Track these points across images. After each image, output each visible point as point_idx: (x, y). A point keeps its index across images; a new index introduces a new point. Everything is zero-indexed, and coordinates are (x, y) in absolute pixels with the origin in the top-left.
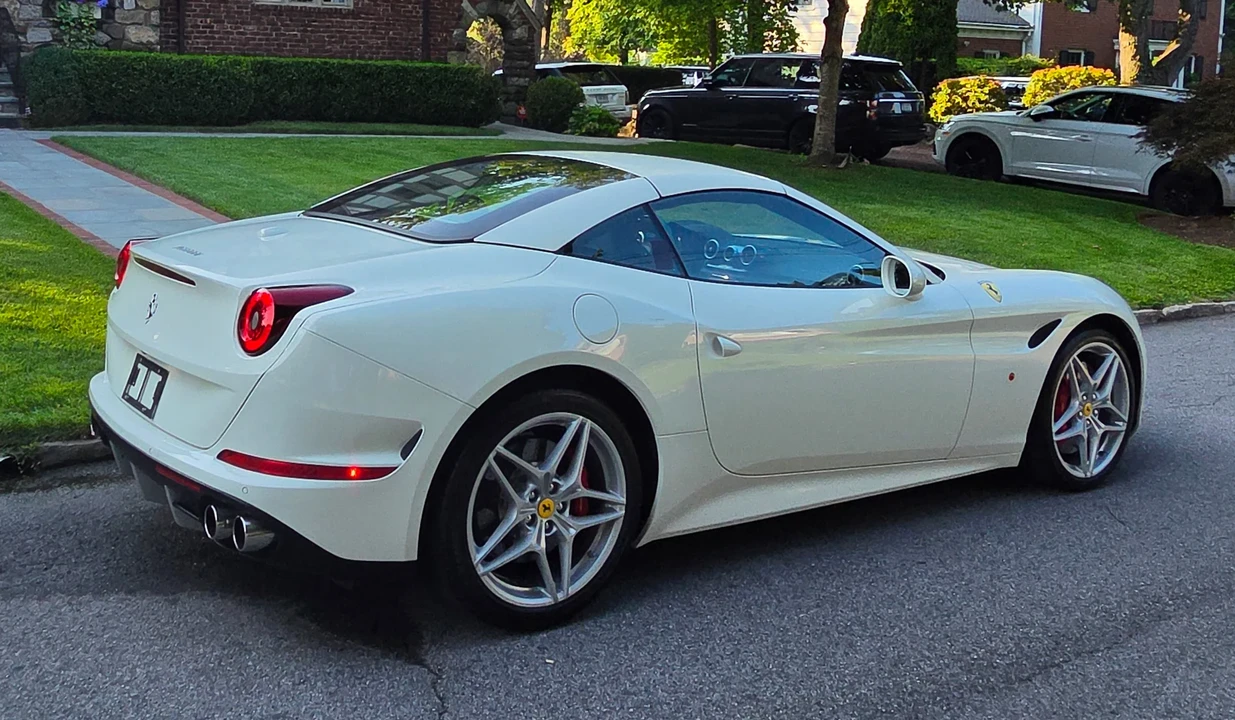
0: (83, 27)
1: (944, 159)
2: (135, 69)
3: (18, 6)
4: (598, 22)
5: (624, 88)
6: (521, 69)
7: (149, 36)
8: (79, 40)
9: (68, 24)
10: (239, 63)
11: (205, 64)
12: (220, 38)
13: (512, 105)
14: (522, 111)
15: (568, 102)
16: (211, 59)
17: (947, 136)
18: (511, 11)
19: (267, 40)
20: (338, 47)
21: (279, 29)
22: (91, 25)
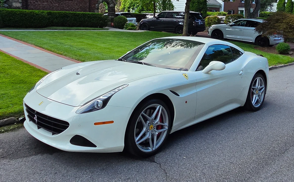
0: (1, 3)
1: (211, 35)
2: (16, 14)
5: (135, 18)
6: (112, 14)
7: (19, 5)
8: (0, 6)
10: (44, 12)
11: (35, 12)
12: (37, 6)
13: (110, 22)
14: (113, 24)
15: (124, 22)
17: (212, 30)
18: (110, 0)
19: (50, 6)
20: (68, 8)
21: (52, 4)
22: (3, 2)
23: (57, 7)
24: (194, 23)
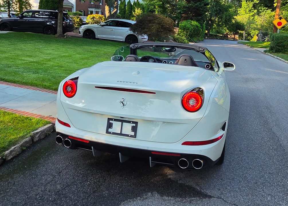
1: (82, 35)
17: (83, 30)
24: (64, 24)
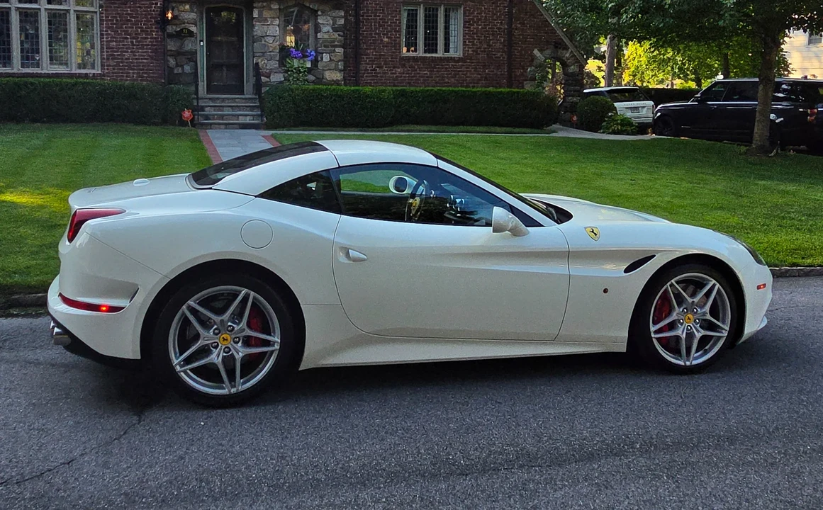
0: (301, 72)
2: (322, 96)
3: (266, 61)
4: (644, 59)
5: (651, 103)
6: (574, 91)
7: (338, 76)
8: (298, 79)
9: (292, 71)
10: (384, 91)
12: (381, 77)
13: (568, 115)
15: (603, 112)
16: (368, 89)
18: (568, 55)
19: (409, 77)
20: (453, 80)
21: (416, 70)
22: (305, 71)
23: (427, 77)
